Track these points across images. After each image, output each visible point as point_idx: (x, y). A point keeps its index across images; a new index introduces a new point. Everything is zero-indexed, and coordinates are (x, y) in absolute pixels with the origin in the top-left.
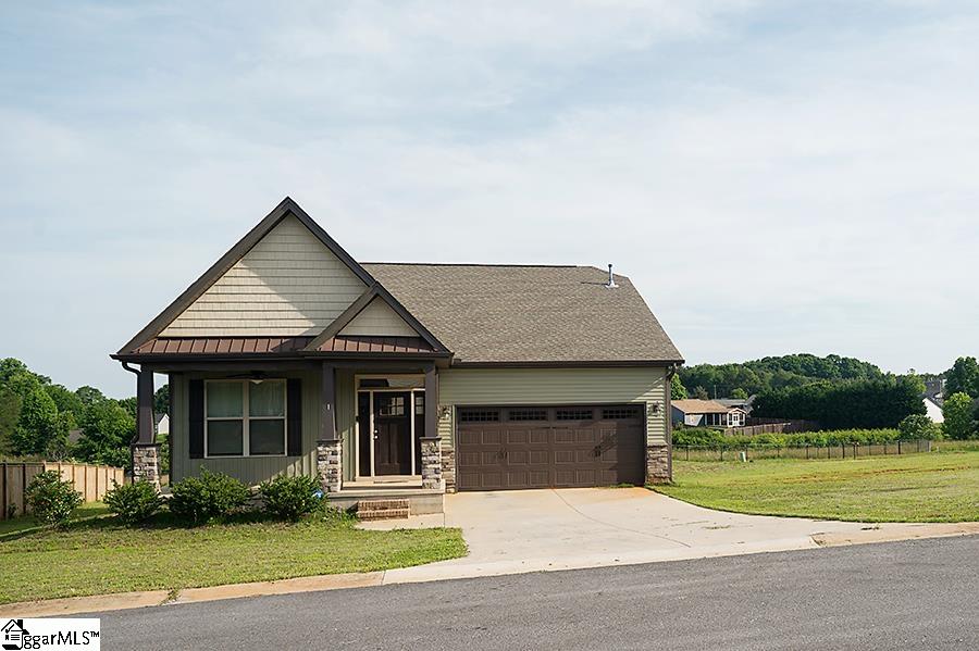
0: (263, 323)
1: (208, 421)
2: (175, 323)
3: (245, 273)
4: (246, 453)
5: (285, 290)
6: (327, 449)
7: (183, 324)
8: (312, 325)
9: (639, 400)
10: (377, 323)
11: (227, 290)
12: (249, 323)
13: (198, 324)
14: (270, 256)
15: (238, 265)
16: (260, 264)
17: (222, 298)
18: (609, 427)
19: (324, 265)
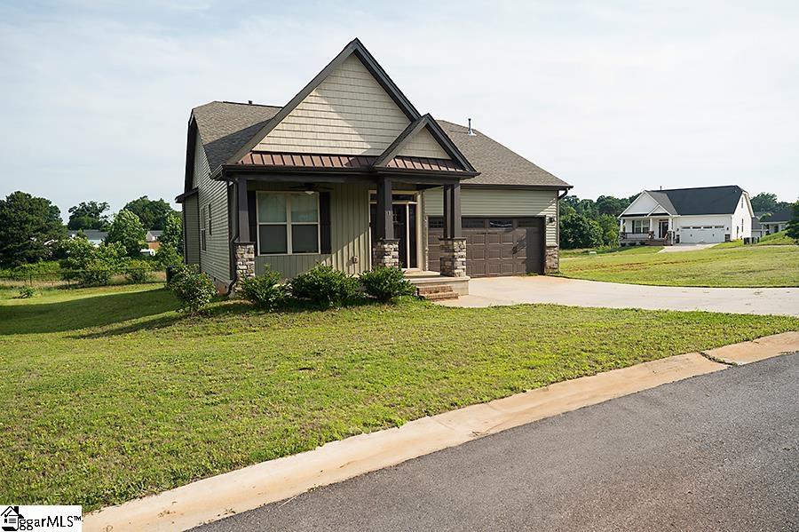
0: (333, 144)
1: (260, 225)
2: (266, 140)
3: (318, 100)
4: (290, 251)
5: (348, 117)
6: (391, 246)
7: (271, 141)
8: (369, 147)
9: (542, 214)
10: (423, 147)
11: (305, 113)
12: (322, 143)
13: (283, 141)
14: (337, 87)
15: (313, 93)
16: (330, 94)
17: (302, 120)
18: (521, 232)
19: (377, 98)
